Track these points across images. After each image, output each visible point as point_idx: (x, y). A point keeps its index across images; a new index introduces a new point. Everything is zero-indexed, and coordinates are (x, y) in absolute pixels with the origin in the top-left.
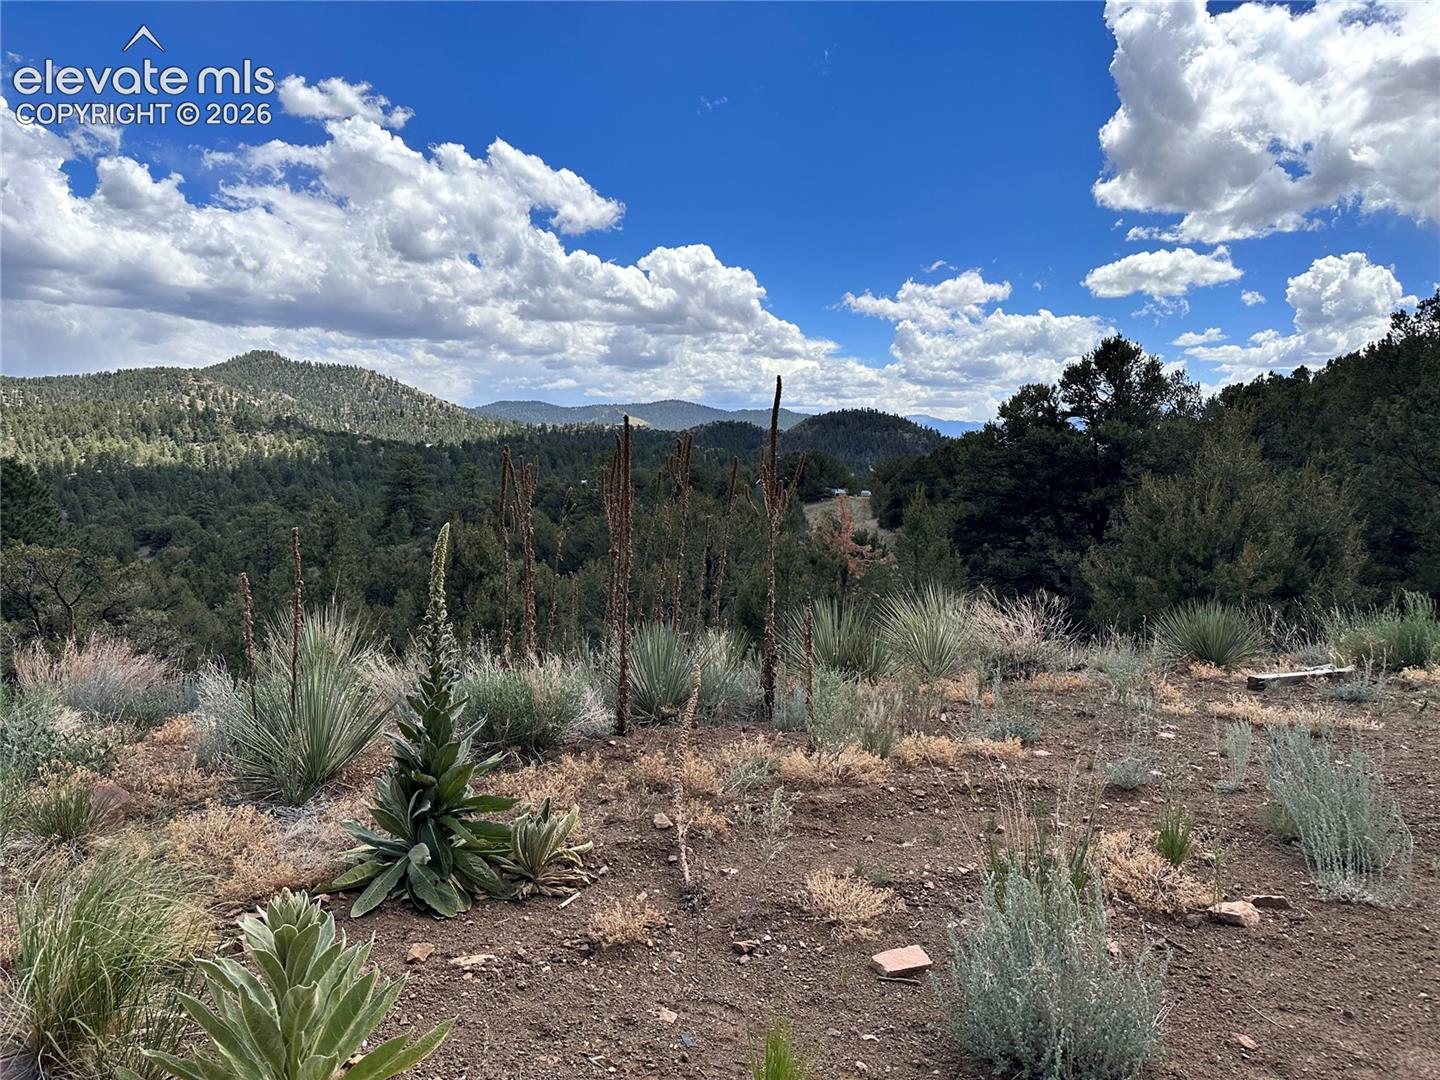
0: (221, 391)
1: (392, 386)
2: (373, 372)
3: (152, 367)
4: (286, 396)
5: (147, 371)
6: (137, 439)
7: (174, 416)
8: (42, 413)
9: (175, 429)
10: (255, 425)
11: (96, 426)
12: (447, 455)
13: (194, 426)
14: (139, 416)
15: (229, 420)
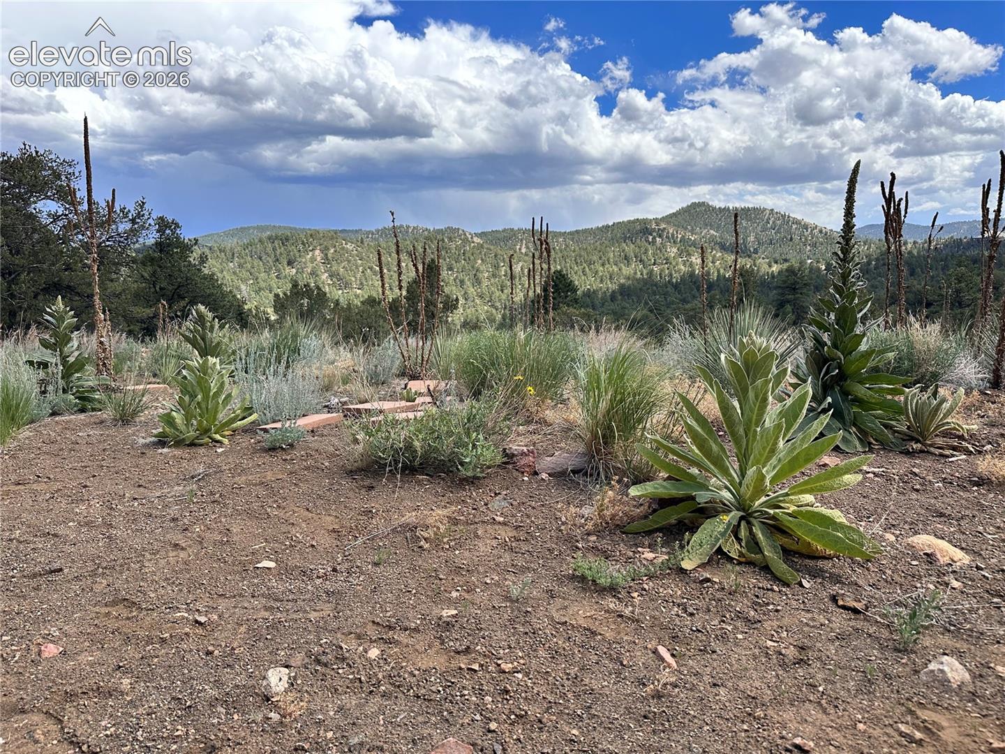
0: (671, 231)
1: (785, 219)
2: (772, 210)
3: (632, 219)
4: (712, 232)
5: (630, 222)
6: (622, 265)
7: (643, 250)
8: (574, 251)
9: (644, 257)
10: (692, 253)
11: (600, 258)
12: (824, 267)
13: (654, 255)
14: (623, 251)
15: (675, 250)
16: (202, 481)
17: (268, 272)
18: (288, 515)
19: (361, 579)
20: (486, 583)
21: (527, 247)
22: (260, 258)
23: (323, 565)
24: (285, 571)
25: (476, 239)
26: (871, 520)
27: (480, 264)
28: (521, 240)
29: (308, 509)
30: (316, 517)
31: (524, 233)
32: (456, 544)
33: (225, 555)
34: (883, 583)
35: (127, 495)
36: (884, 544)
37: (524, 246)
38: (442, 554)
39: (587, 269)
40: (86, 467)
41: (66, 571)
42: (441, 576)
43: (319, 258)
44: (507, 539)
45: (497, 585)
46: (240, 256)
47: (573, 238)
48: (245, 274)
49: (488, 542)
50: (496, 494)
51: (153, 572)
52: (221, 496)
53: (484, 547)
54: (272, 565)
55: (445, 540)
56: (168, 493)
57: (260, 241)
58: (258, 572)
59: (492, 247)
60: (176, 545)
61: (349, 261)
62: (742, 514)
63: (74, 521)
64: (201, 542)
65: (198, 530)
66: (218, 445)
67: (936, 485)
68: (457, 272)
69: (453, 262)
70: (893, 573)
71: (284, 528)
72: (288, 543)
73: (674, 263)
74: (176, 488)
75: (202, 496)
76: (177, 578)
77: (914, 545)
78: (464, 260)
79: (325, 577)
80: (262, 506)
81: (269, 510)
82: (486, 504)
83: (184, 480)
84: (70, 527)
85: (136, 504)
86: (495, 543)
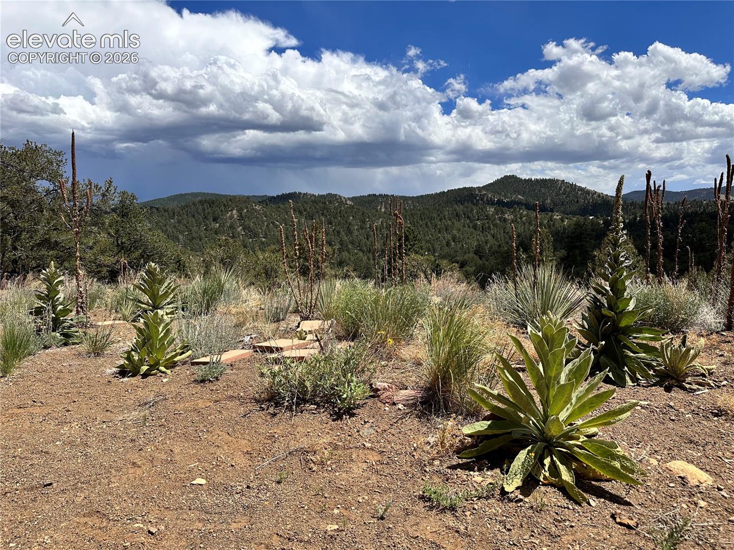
0: (490, 196)
1: (573, 187)
2: (564, 181)
3: (461, 187)
4: (520, 196)
5: (459, 189)
6: (454, 220)
7: (469, 209)
8: (419, 210)
9: (470, 215)
10: (505, 211)
11: (439, 215)
12: (602, 222)
13: (477, 213)
14: (455, 210)
15: (493, 210)
16: (152, 407)
17: (199, 226)
18: (214, 438)
19: (267, 495)
20: (359, 502)
21: (386, 208)
22: (193, 216)
23: (240, 482)
24: (213, 487)
25: (348, 202)
26: (640, 446)
27: (352, 220)
28: (382, 203)
29: (228, 434)
30: (234, 441)
31: (383, 198)
32: (337, 467)
33: (169, 473)
34: (649, 503)
35: (98, 418)
36: (649, 468)
37: (383, 207)
38: (326, 475)
39: (429, 223)
40: (68, 393)
41: (55, 485)
42: (326, 495)
43: (235, 216)
44: (374, 463)
45: (367, 503)
46: (179, 214)
47: (419, 201)
48: (182, 227)
49: (360, 465)
50: (365, 422)
51: (118, 487)
52: (166, 421)
53: (358, 469)
54: (203, 481)
55: (329, 463)
56: (128, 417)
57: (194, 204)
58: (193, 488)
59: (360, 208)
60: (134, 464)
61: (257, 218)
62: (546, 444)
63: (60, 441)
64: (152, 461)
65: (149, 450)
66: (163, 375)
67: (687, 416)
68: (335, 225)
69: (332, 219)
70: (656, 493)
71: (212, 450)
72: (214, 463)
73: (492, 219)
74: (133, 413)
75: (153, 420)
76: (135, 492)
77: (671, 469)
78: (340, 217)
79: (241, 493)
80: (196, 431)
81: (201, 434)
82: (358, 431)
83: (139, 406)
84: (57, 446)
85: (105, 426)
86: (364, 466)
